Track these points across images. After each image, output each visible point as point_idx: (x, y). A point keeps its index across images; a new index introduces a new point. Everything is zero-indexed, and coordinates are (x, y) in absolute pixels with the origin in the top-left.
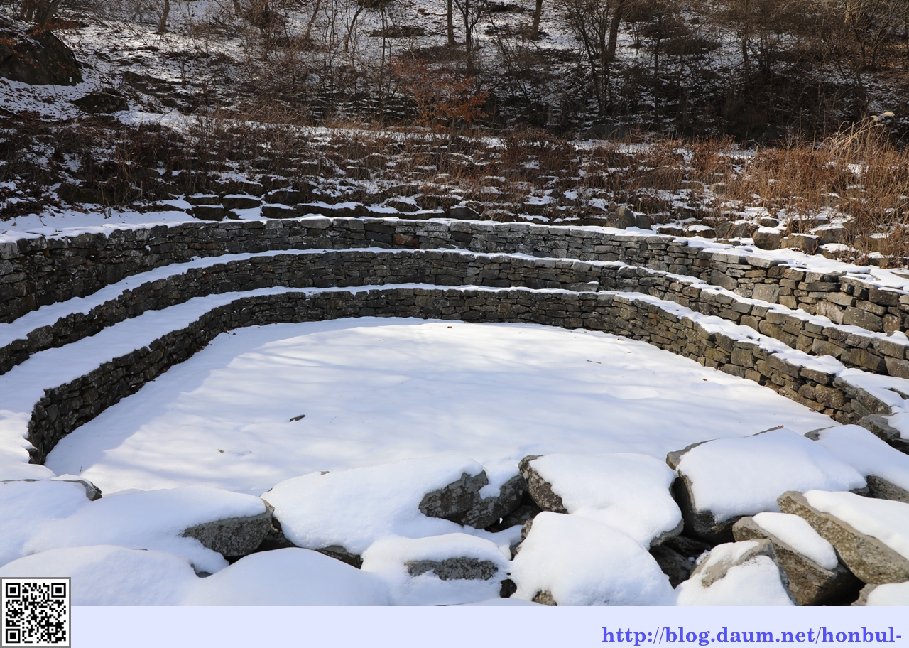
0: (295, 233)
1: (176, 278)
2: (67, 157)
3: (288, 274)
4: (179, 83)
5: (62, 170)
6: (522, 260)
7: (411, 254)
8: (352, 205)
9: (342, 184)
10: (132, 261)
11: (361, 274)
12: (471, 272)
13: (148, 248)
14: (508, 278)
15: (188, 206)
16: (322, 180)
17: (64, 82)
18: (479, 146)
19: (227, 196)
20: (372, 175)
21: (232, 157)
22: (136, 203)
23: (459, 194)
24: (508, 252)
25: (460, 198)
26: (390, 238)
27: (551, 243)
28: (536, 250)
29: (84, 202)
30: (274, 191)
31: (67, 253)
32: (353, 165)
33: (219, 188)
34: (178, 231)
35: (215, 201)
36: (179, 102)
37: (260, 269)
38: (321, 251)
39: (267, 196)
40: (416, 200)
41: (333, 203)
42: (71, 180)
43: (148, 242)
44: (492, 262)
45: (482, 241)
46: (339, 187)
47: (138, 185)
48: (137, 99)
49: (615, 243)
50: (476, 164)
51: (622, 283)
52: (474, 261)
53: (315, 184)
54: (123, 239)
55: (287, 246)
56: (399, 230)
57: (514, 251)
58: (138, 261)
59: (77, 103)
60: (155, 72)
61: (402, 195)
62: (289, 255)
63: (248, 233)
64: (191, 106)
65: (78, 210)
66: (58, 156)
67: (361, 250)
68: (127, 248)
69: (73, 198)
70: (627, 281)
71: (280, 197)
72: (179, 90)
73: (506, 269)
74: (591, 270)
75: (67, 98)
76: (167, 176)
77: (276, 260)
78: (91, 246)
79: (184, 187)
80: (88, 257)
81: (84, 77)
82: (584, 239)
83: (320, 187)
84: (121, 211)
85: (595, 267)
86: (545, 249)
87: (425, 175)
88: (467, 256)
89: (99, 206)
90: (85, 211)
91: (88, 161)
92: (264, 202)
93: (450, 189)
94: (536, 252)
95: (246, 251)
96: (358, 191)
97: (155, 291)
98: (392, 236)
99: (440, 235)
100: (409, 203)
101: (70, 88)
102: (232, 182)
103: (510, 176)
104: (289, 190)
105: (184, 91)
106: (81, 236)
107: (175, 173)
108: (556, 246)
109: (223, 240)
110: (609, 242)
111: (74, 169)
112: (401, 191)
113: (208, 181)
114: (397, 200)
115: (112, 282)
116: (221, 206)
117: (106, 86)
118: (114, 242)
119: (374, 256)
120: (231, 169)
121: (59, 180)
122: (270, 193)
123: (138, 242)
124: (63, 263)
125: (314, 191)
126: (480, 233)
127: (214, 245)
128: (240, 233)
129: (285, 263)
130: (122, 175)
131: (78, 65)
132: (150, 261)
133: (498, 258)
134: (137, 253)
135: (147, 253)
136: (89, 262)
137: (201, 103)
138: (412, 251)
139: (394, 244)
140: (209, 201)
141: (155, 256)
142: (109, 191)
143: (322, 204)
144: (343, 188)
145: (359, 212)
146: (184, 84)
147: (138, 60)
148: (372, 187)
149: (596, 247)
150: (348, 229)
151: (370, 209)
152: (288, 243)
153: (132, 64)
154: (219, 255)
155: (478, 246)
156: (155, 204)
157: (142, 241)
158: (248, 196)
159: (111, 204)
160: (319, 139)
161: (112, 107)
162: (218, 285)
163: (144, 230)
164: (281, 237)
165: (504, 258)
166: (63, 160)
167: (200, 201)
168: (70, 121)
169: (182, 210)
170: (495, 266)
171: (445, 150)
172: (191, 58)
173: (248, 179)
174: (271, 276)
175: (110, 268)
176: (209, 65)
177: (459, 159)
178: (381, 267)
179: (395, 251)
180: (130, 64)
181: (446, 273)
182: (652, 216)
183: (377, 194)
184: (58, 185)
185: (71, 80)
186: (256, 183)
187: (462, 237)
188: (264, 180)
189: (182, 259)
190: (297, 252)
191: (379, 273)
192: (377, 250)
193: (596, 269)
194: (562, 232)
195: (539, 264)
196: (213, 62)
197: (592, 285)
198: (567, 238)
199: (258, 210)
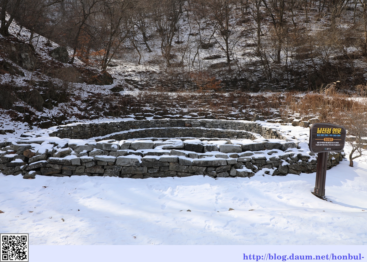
0: (158, 123)
1: (124, 134)
2: (106, 104)
3: (155, 134)
4: (140, 81)
5: (105, 108)
6: (217, 130)
7: (188, 129)
8: (178, 116)
9: (177, 109)
10: (114, 129)
11: (175, 134)
12: (204, 134)
13: (119, 126)
14: (214, 136)
15: (134, 116)
16: (171, 108)
17: (108, 84)
18: (222, 96)
19: (145, 114)
20: (187, 106)
21: (148, 103)
22: (121, 116)
23: (211, 112)
24: (216, 128)
25: (211, 113)
26: (184, 125)
27: (227, 125)
28: (223, 127)
29: (109, 116)
30: (157, 112)
31: (99, 127)
32: (181, 104)
33: (143, 112)
34: (127, 123)
35: (141, 115)
36: (139, 86)
37: (147, 133)
38: (164, 128)
39: (155, 113)
40: (197, 114)
41: (173, 115)
42: (106, 110)
43: (119, 125)
44: (209, 131)
45: (208, 125)
46: (176, 110)
47: (122, 111)
48: (127, 87)
49: (243, 125)
50: (219, 102)
51: (243, 136)
52: (205, 131)
53: (169, 110)
54: (112, 124)
55: (156, 127)
56: (186, 122)
57: (217, 128)
58: (116, 129)
59: (111, 90)
60: (134, 78)
61: (194, 112)
62: (155, 129)
63: (145, 123)
64: (142, 88)
65: (107, 118)
66: (104, 105)
67: (174, 128)
68: (113, 126)
69: (106, 115)
70: (244, 136)
71: (159, 114)
72: (140, 83)
73: (213, 133)
74: (235, 133)
75: (109, 89)
76: (130, 109)
77: (151, 130)
78: (105, 126)
79: (134, 111)
80: (104, 128)
81: (114, 82)
82: (236, 124)
83: (171, 110)
84: (118, 118)
85: (236, 132)
86: (225, 127)
87: (203, 106)
88: (203, 129)
89: (112, 117)
90: (109, 118)
91: (111, 105)
92: (154, 115)
93: (209, 110)
94: (223, 128)
95: (145, 128)
96: (181, 111)
97: (119, 136)
98: (184, 124)
99: (197, 124)
100: (195, 115)
101: (110, 86)
102: (146, 110)
103: (229, 106)
104: (162, 111)
105: (141, 83)
106: (102, 123)
107: (132, 108)
108: (228, 126)
109: (138, 125)
110: (242, 125)
111: (107, 108)
112: (194, 111)
113: (140, 110)
114: (192, 114)
115: (109, 134)
116: (143, 116)
117: (119, 84)
118: (110, 125)
119: (178, 129)
120: (147, 106)
121: (104, 110)
122: (156, 113)
123: (116, 125)
124: (98, 129)
125: (169, 112)
126: (208, 123)
127: (136, 126)
128: (143, 123)
129: (154, 131)
130: (118, 109)
131: (113, 79)
132: (119, 129)
133: (211, 130)
134: (116, 128)
135: (118, 128)
136: (104, 129)
137: (145, 86)
138: (188, 128)
139: (185, 126)
140: (140, 115)
141: (121, 129)
142: (115, 113)
143: (170, 116)
144: (177, 111)
145: (180, 117)
146: (141, 81)
147: (130, 75)
148: (185, 110)
149: (239, 126)
150: (172, 122)
151: (183, 116)
152: (156, 126)
153: (128, 76)
154: (137, 129)
155: (208, 126)
156: (126, 116)
157: (117, 125)
158: (150, 114)
159: (115, 116)
160: (174, 96)
161: (119, 90)
162: (136, 136)
163: (118, 122)
164: (154, 124)
165: (213, 130)
166: (105, 105)
167: (137, 115)
168: (108, 95)
169: (132, 118)
170: (210, 132)
171: (211, 98)
172: (144, 73)
173: (151, 109)
174: (150, 134)
175: (109, 131)
176: (149, 74)
177: (214, 100)
178: (180, 132)
179: (184, 128)
180: (127, 76)
181: (197, 134)
182: (266, 117)
183: (187, 112)
184: (103, 112)
185: (110, 83)
186: (153, 110)
187: (203, 124)
188: (155, 109)
189: (127, 130)
190: (157, 128)
191: (179, 134)
192: (179, 128)
193: (236, 133)
194: (230, 122)
195: (222, 131)
196: (151, 74)
197: (235, 137)
198: (231, 124)
199: (153, 117)
